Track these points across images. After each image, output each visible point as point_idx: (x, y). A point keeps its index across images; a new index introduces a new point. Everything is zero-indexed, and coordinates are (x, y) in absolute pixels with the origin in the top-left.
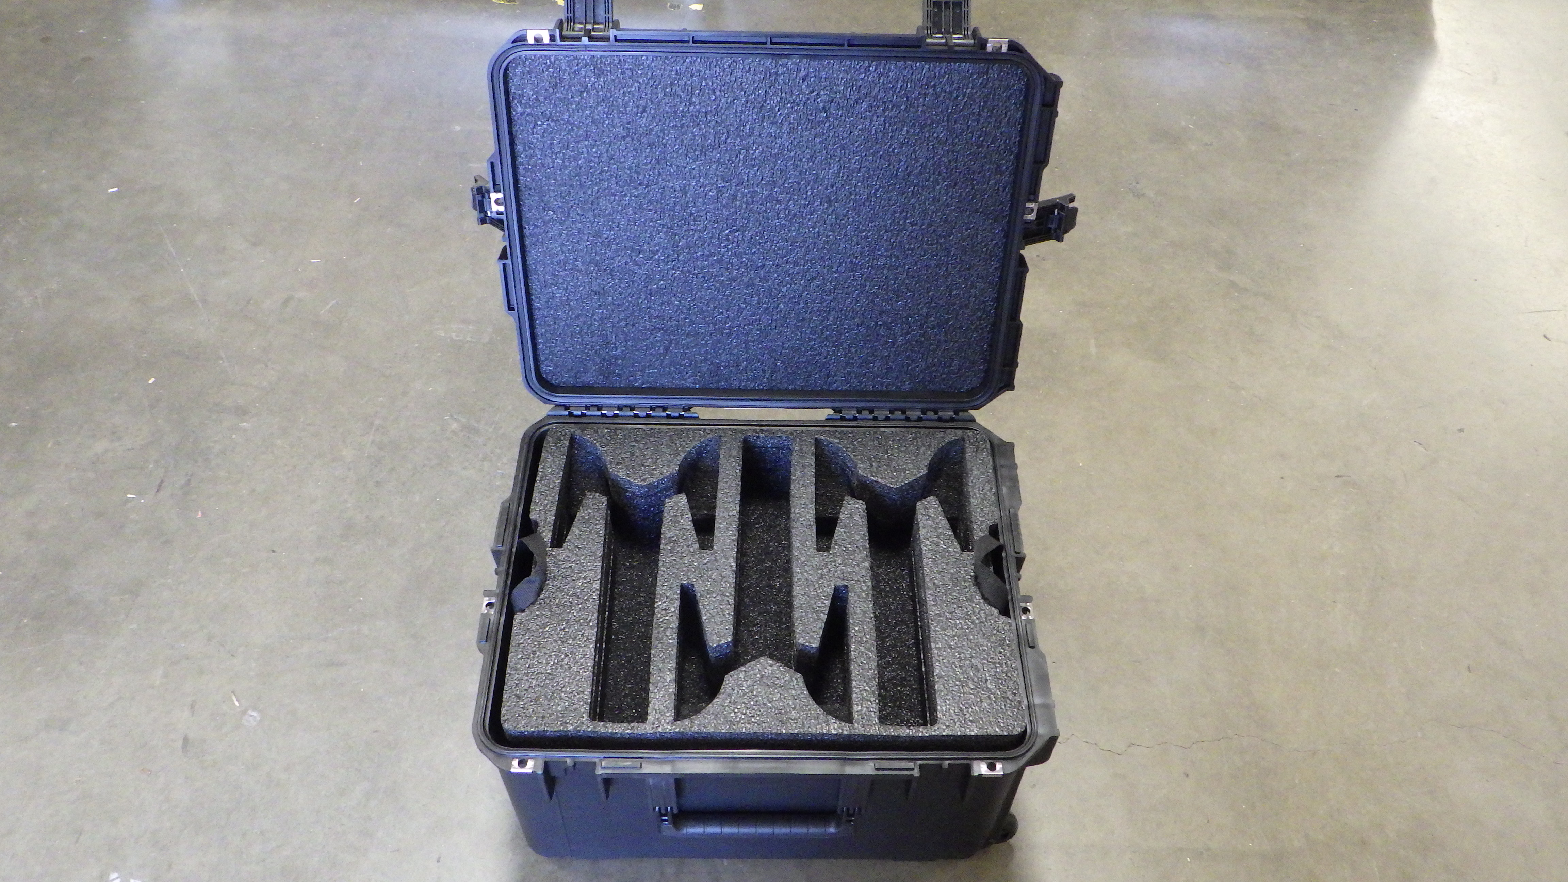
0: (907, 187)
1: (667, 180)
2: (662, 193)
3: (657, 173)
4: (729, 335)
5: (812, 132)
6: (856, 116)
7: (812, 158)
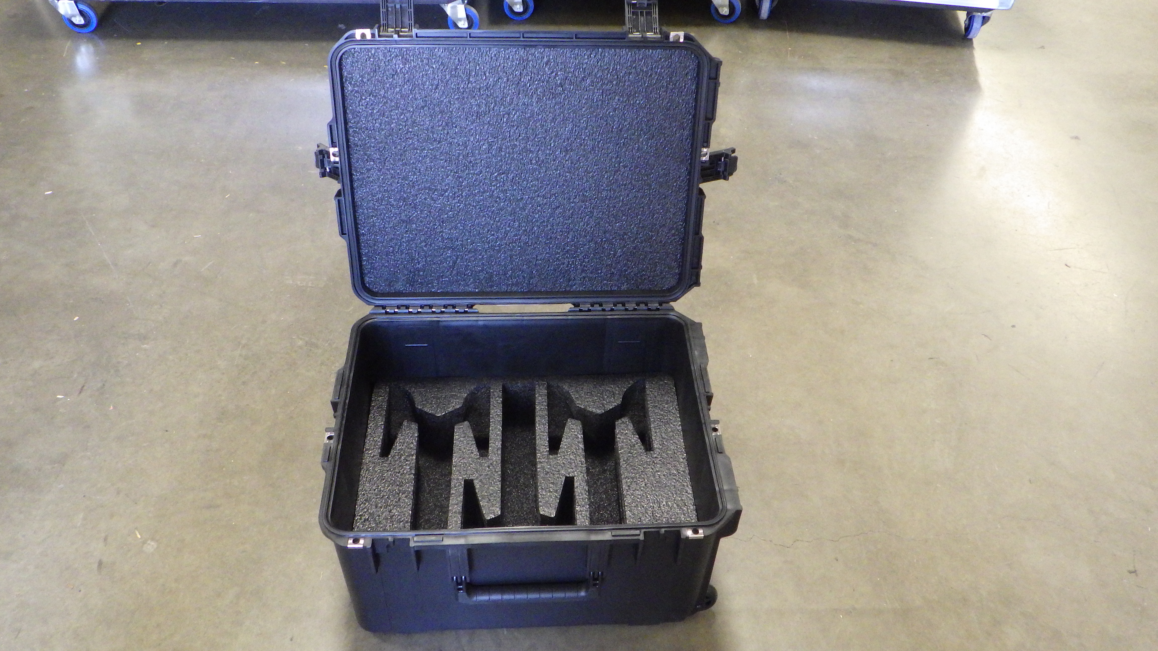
0: (620, 139)
1: (453, 137)
2: (450, 147)
3: (446, 132)
4: (499, 251)
5: (553, 101)
6: (583, 89)
7: (554, 120)
